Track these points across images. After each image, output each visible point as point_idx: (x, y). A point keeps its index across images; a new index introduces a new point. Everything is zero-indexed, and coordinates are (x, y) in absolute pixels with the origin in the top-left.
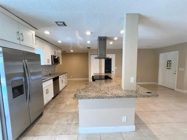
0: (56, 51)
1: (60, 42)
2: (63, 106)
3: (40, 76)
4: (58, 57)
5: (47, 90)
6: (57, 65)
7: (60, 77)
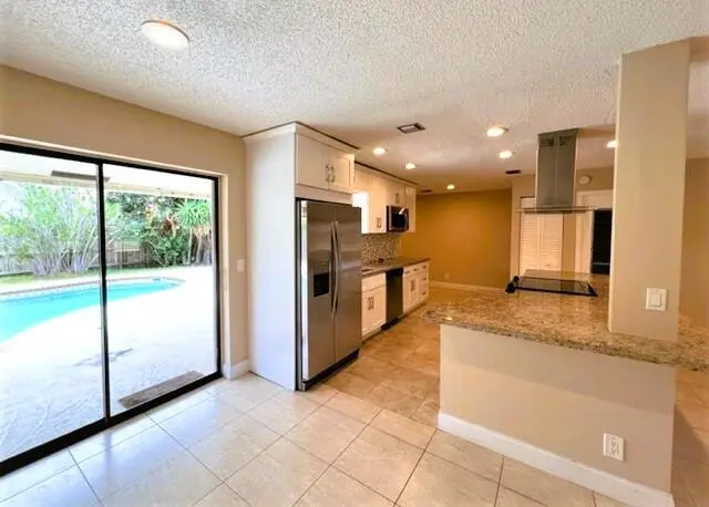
0: (401, 192)
1: (410, 166)
2: (406, 353)
3: (357, 264)
4: (406, 211)
5: (371, 300)
6: (403, 234)
7: (405, 270)
